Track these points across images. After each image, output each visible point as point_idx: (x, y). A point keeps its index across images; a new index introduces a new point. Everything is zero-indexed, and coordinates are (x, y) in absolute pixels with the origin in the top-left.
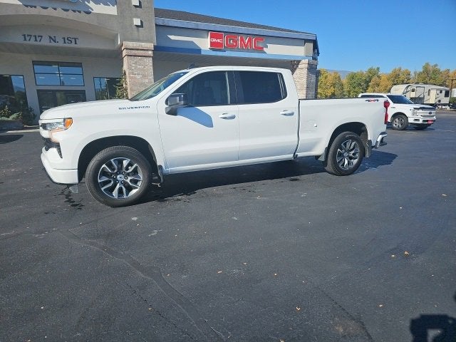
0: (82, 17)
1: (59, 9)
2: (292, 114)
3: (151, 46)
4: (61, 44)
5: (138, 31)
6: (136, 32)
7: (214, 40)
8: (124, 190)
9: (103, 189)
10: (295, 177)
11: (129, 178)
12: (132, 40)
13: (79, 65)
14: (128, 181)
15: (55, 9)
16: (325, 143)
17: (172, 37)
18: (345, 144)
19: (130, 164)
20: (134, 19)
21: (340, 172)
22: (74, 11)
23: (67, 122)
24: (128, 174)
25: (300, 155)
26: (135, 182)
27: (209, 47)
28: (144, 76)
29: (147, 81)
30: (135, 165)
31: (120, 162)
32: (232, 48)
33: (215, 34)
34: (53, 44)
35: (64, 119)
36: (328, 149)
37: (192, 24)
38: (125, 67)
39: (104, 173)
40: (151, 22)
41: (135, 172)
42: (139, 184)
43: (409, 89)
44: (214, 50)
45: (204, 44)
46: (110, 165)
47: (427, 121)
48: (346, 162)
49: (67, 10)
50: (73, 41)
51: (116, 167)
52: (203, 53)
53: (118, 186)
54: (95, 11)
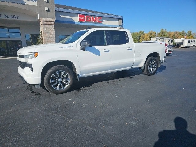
0: (21, 6)
1: (10, 2)
2: (132, 49)
3: (53, 20)
4: (10, 18)
5: (47, 13)
6: (46, 14)
7: (81, 18)
8: (62, 86)
9: (52, 86)
10: (131, 77)
11: (64, 80)
12: (45, 17)
13: (18, 28)
14: (64, 81)
15: (8, 2)
16: (144, 62)
17: (62, 16)
18: (151, 62)
19: (65, 74)
20: (45, 8)
21: (149, 74)
22: (17, 3)
23: (36, 54)
24: (64, 78)
25: (134, 67)
26: (67, 82)
27: (79, 21)
28: (50, 33)
29: (52, 35)
30: (67, 74)
31: (60, 73)
32: (88, 21)
33: (81, 15)
34: (6, 18)
35: (34, 53)
36: (145, 64)
37: (71, 11)
38: (41, 29)
39: (53, 78)
40: (53, 9)
41: (67, 77)
42: (69, 82)
43: (158, 39)
44: (80, 22)
45: (76, 19)
46: (56, 74)
47: (170, 52)
48: (152, 70)
49: (14, 3)
50: (16, 17)
51: (58, 75)
52: (76, 23)
53: (59, 84)
54: (27, 4)
